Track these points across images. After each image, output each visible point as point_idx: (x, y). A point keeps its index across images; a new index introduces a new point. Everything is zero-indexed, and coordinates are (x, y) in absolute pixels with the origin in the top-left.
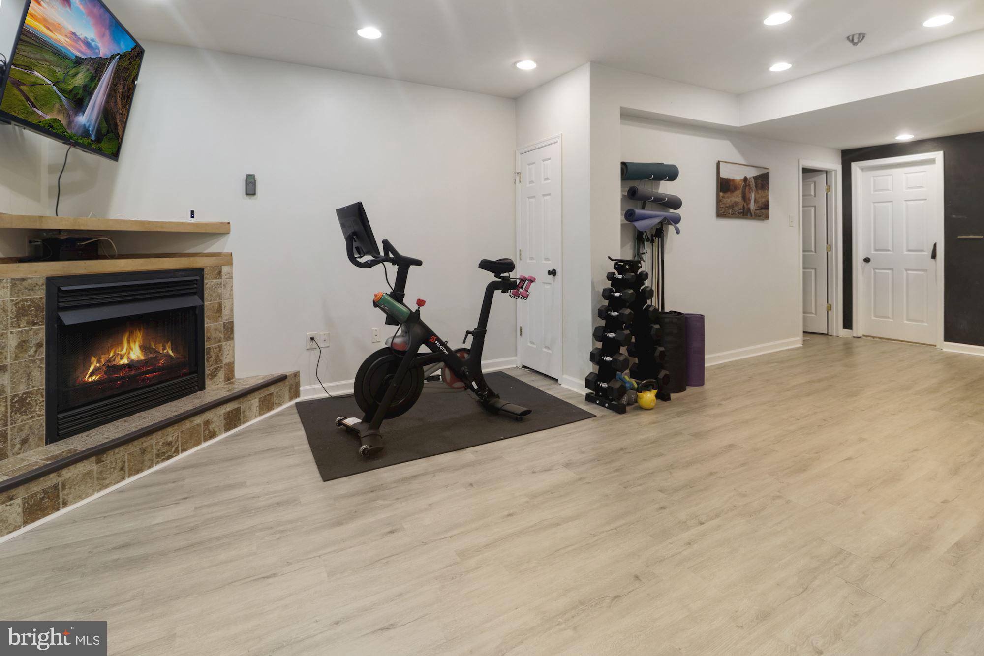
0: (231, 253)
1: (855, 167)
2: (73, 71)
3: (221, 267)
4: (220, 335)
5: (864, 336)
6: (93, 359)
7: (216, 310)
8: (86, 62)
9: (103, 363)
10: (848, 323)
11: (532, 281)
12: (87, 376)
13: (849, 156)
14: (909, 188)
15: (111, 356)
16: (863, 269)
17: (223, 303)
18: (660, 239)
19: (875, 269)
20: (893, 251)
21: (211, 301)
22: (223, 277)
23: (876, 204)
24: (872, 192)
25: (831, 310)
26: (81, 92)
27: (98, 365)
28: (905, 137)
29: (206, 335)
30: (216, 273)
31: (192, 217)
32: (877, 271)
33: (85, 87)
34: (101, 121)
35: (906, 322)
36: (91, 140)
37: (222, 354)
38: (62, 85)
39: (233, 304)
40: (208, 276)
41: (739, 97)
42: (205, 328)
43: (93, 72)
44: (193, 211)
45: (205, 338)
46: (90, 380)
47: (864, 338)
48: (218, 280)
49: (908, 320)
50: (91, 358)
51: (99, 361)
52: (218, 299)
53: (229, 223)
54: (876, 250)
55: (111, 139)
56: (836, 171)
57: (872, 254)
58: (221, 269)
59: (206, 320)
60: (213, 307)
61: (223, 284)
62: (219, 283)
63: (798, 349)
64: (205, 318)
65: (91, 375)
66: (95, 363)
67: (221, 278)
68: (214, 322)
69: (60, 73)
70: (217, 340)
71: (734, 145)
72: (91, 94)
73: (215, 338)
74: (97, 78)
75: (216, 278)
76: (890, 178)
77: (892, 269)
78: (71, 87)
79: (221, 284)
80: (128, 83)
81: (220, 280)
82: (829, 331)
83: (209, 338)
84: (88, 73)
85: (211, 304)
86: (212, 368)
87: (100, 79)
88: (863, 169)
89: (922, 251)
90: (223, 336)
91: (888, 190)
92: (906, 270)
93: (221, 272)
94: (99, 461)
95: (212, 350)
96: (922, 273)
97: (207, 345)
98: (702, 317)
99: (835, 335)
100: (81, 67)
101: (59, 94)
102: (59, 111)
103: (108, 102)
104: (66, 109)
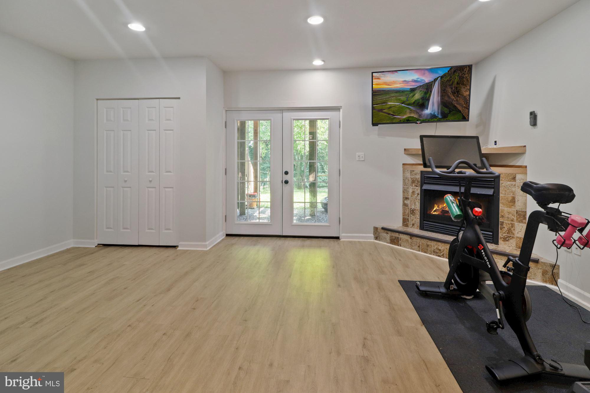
0: (526, 166)
2: (411, 95)
3: (515, 174)
4: (513, 217)
6: (435, 205)
7: (509, 201)
8: (417, 88)
9: (440, 208)
12: (432, 212)
15: (444, 206)
17: (516, 197)
21: (505, 194)
22: (517, 181)
26: (421, 101)
27: (438, 208)
29: (500, 214)
30: (511, 177)
31: (495, 145)
33: (423, 98)
34: (442, 108)
36: (439, 118)
37: (514, 229)
38: (408, 102)
39: (526, 200)
40: (504, 179)
42: (500, 210)
43: (425, 90)
44: (496, 141)
45: (500, 215)
46: (434, 213)
48: (512, 183)
50: (434, 205)
51: (438, 207)
52: (512, 194)
53: (525, 146)
55: (454, 114)
58: (516, 176)
59: (501, 205)
60: (507, 198)
61: (517, 185)
62: (514, 185)
64: (500, 204)
65: (435, 211)
66: (436, 207)
67: (515, 182)
68: (507, 207)
69: (403, 98)
70: (509, 219)
72: (428, 100)
73: (508, 218)
74: (429, 92)
75: (510, 181)
78: (413, 101)
79: (515, 185)
80: (453, 86)
81: (514, 183)
83: (503, 216)
84: (421, 92)
85: (505, 196)
86: (505, 235)
87: (431, 92)
90: (515, 219)
93: (515, 178)
94: (411, 238)
95: (505, 224)
97: (501, 220)
100: (416, 91)
101: (408, 106)
102: (410, 113)
103: (443, 99)
104: (414, 111)
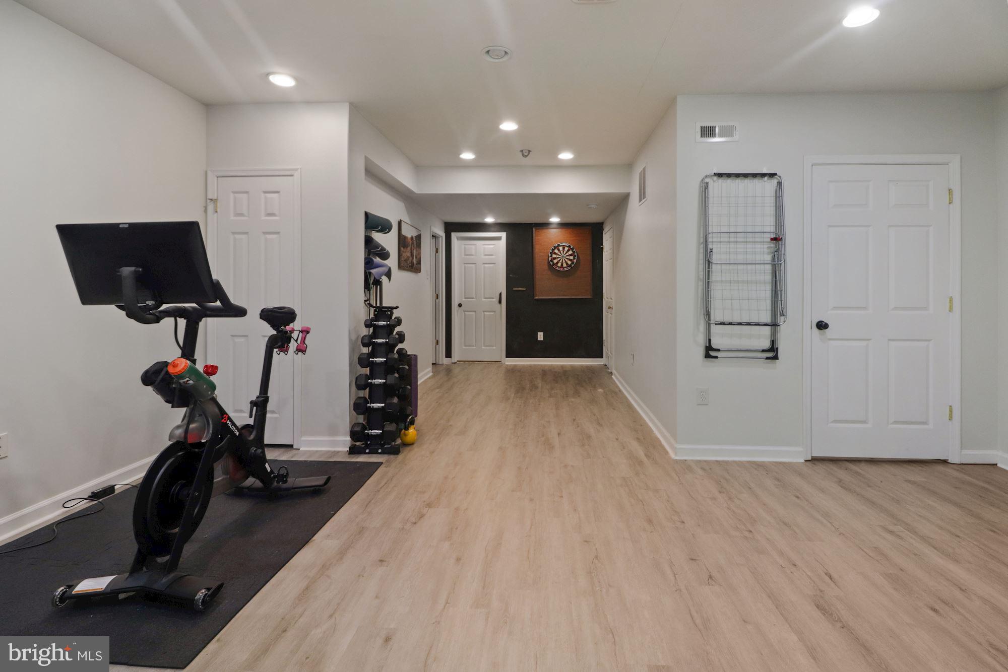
1: (454, 235)
5: (458, 361)
10: (449, 354)
11: (308, 332)
13: (451, 228)
14: (486, 255)
16: (457, 311)
18: (379, 287)
19: (464, 311)
20: (476, 298)
23: (466, 265)
24: (463, 256)
25: (438, 344)
28: (489, 220)
32: (466, 313)
35: (483, 348)
41: (418, 168)
47: (458, 363)
49: (485, 346)
54: (465, 298)
56: (442, 237)
57: (463, 301)
63: (430, 378)
71: (406, 207)
76: (474, 247)
77: (475, 312)
82: (437, 361)
88: (458, 238)
89: (493, 298)
91: (472, 255)
92: (484, 312)
96: (492, 313)
98: (416, 356)
99: (441, 363)
